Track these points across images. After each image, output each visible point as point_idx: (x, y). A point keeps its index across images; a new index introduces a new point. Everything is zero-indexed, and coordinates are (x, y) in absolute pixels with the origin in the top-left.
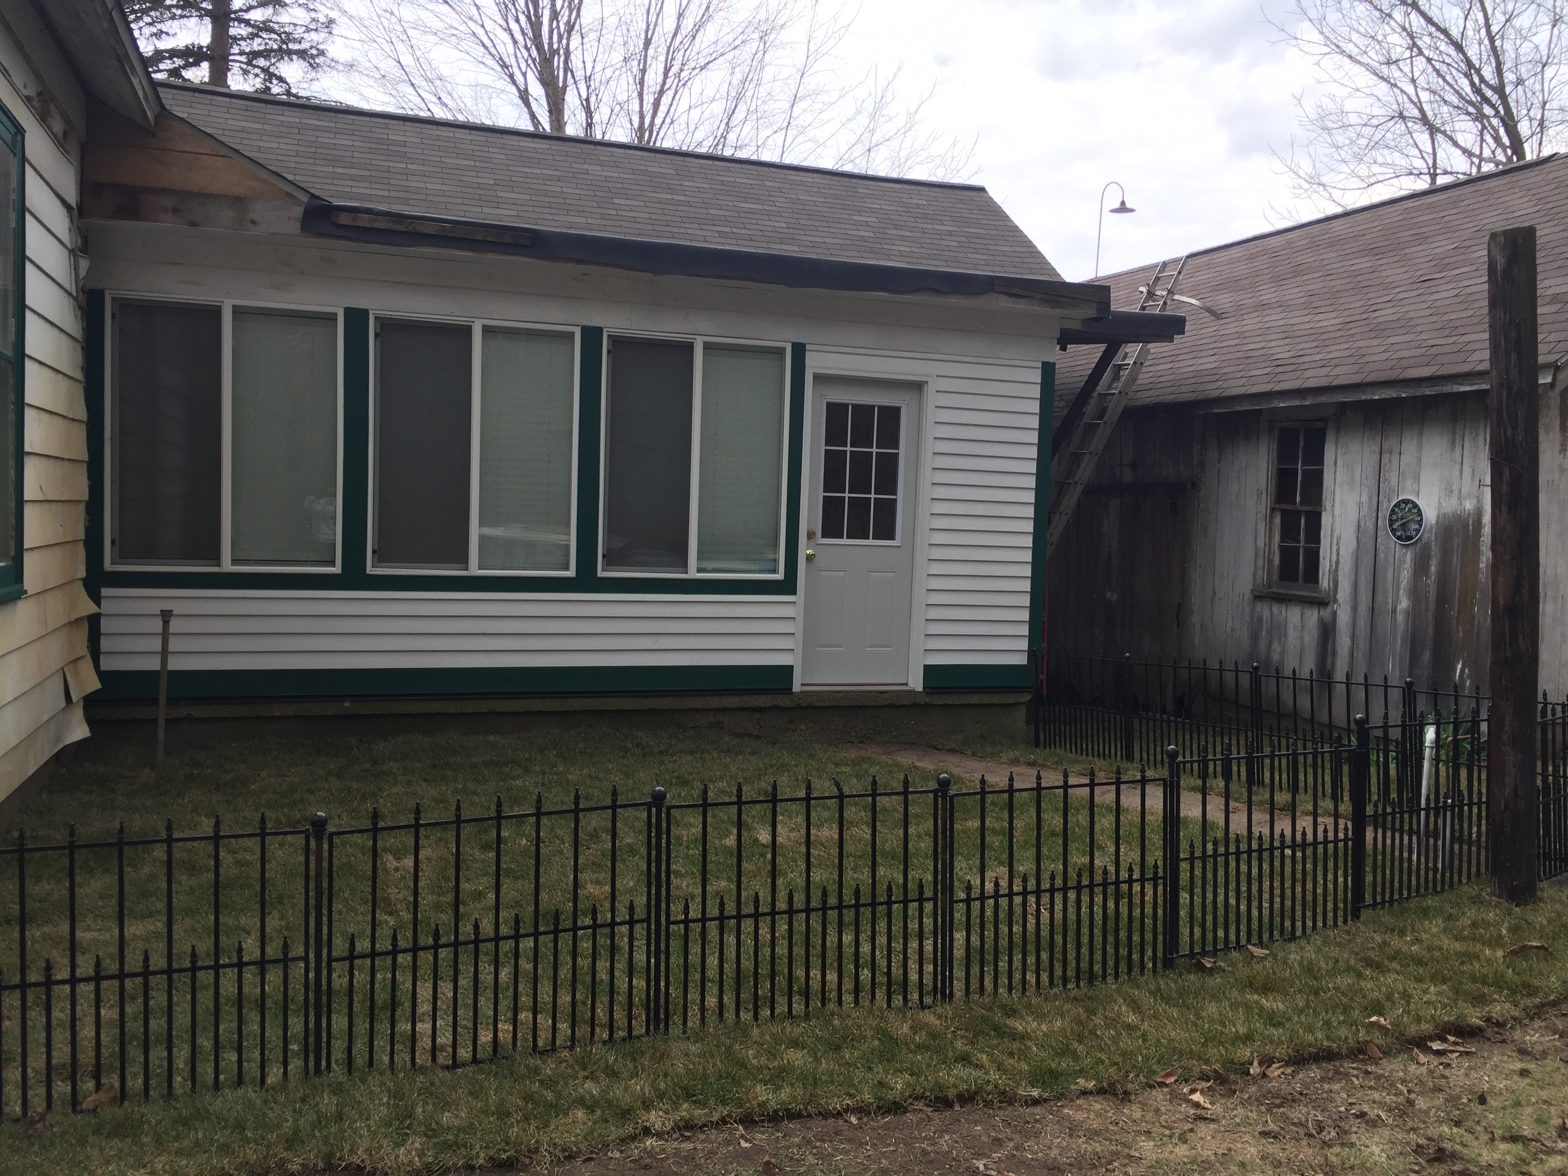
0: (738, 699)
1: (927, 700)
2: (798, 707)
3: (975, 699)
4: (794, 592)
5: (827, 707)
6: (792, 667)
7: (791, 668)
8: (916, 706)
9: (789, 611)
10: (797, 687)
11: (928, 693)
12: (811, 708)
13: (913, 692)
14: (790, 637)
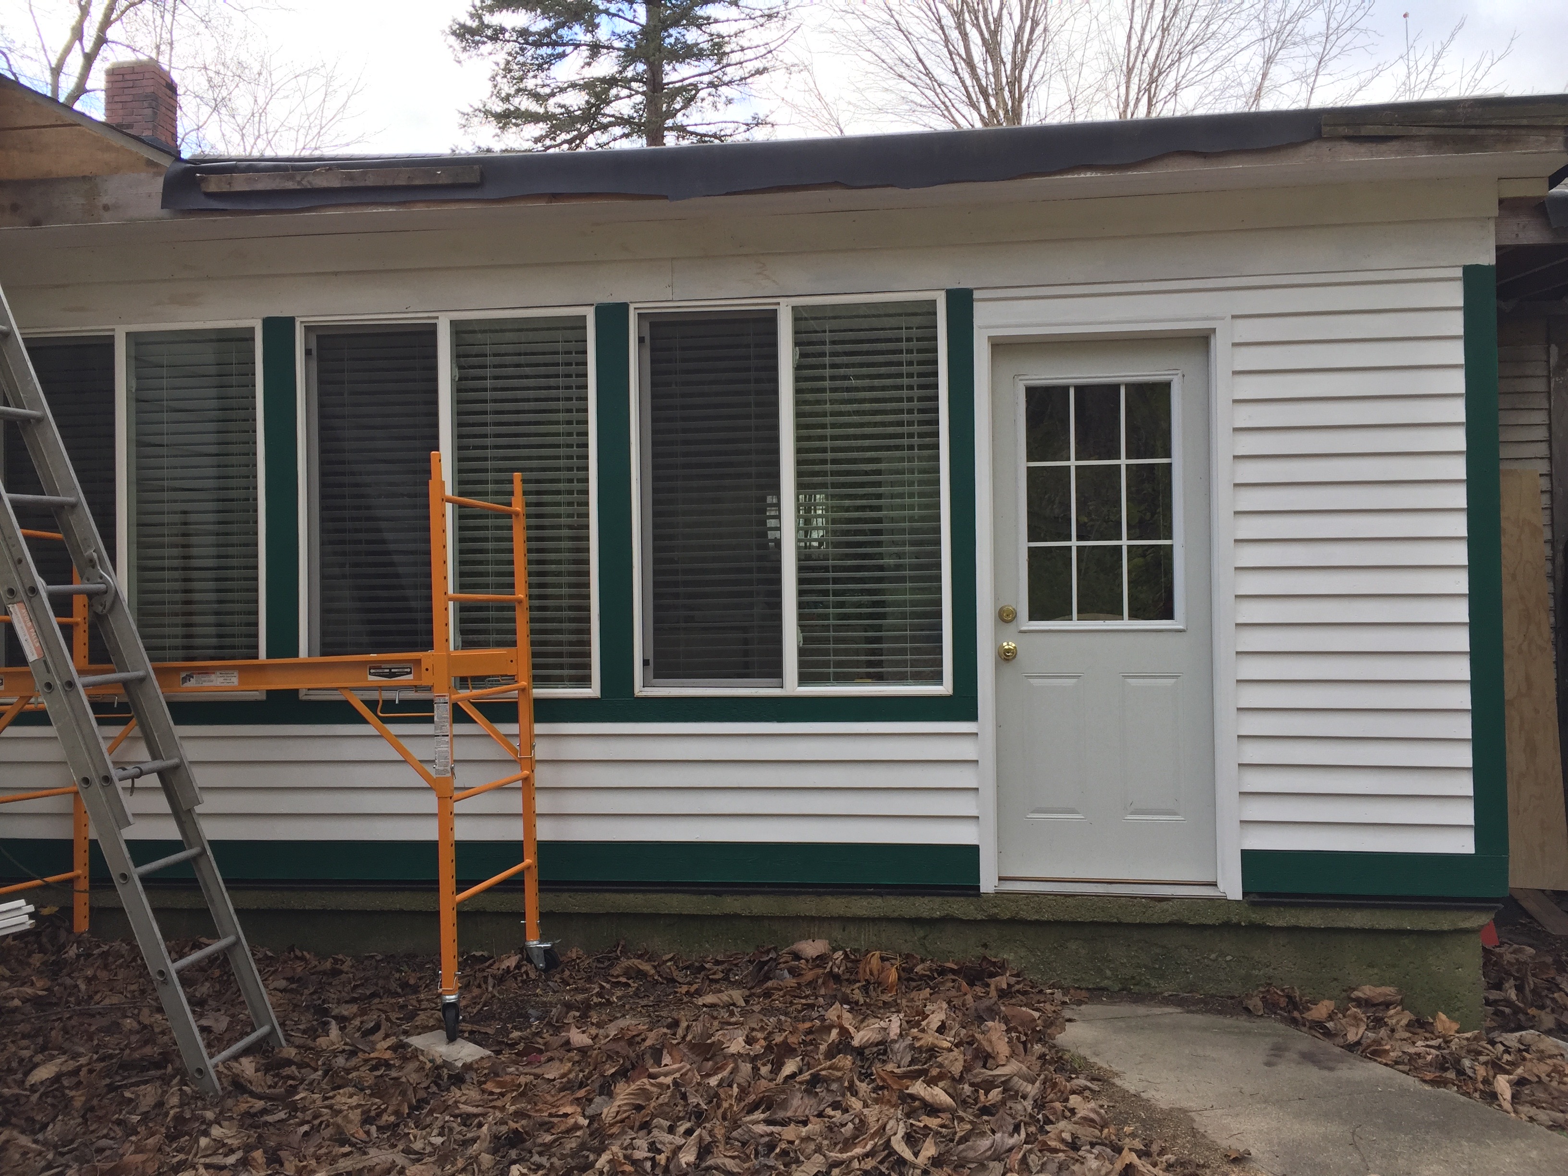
0: (879, 901)
1: (1256, 917)
2: (993, 921)
3: (1358, 919)
4: (971, 715)
5: (1048, 923)
6: (976, 849)
7: (974, 850)
8: (1227, 927)
9: (965, 750)
10: (988, 883)
11: (1253, 904)
12: (1015, 922)
13: (1222, 902)
14: (971, 795)
